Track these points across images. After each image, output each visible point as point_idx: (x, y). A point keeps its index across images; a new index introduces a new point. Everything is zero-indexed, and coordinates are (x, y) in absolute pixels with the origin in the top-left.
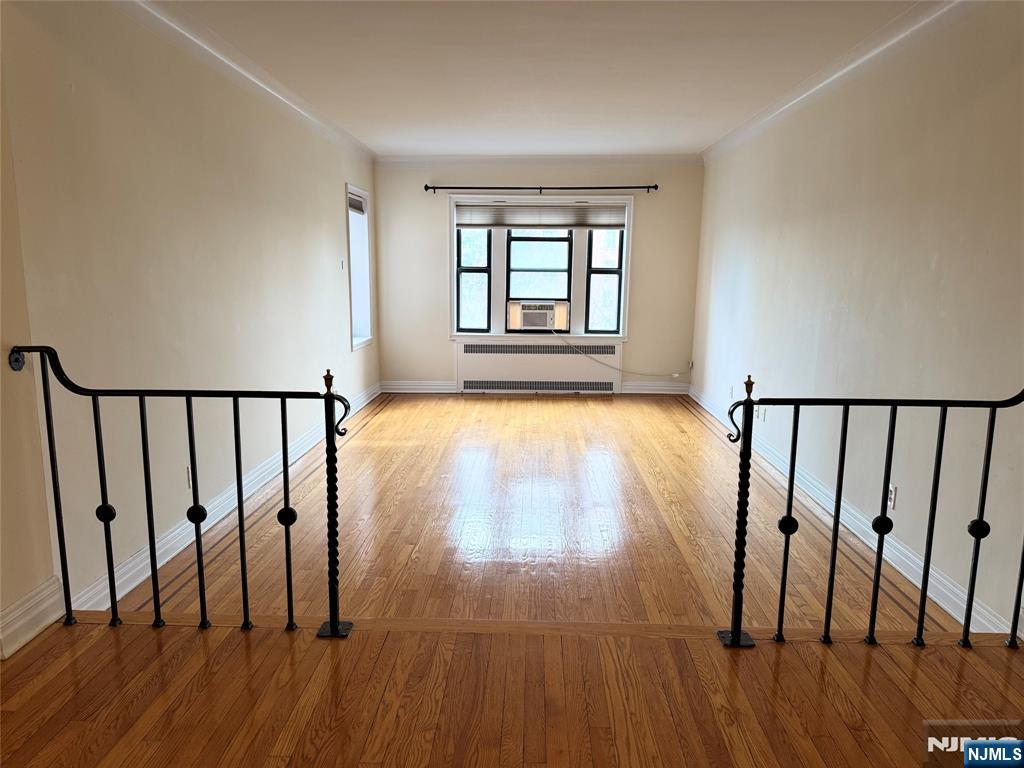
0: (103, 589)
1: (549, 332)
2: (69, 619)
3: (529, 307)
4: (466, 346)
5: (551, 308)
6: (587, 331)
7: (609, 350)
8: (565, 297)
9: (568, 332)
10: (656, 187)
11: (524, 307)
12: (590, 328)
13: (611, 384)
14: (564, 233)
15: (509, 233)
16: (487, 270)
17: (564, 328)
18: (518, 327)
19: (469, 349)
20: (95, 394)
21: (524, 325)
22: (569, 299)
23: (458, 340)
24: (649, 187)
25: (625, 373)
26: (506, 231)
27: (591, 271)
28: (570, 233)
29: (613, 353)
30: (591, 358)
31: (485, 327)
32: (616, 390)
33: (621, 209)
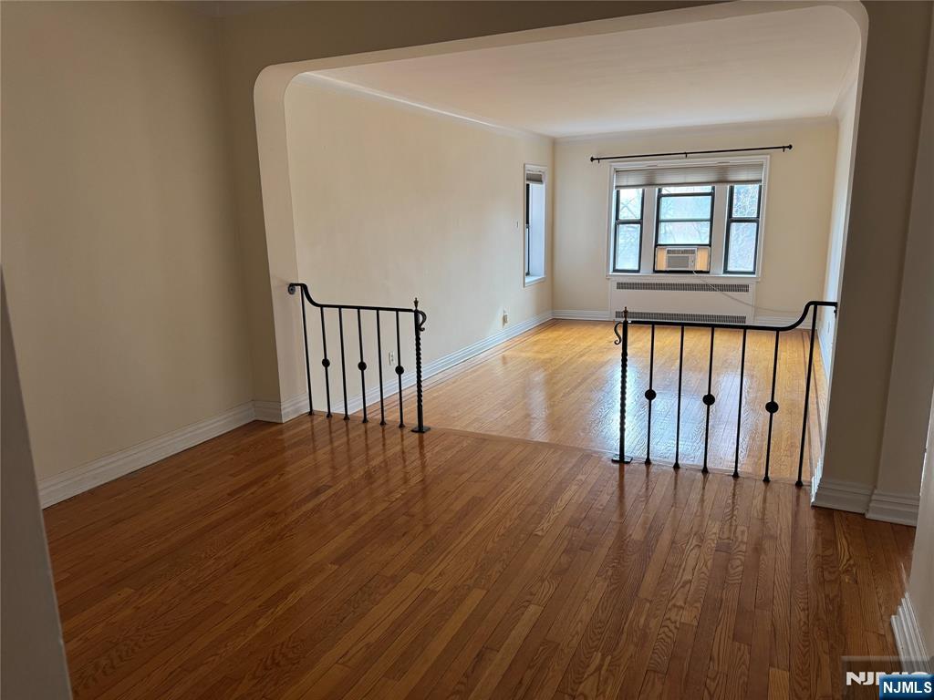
0: (306, 400)
1: (691, 272)
2: (311, 413)
3: (674, 252)
4: (618, 284)
5: (693, 252)
6: (726, 271)
7: (744, 288)
8: (707, 242)
9: (708, 272)
10: (790, 147)
11: (669, 252)
12: (729, 269)
13: (745, 318)
14: (708, 189)
15: (660, 191)
16: (640, 222)
17: (705, 269)
18: (664, 269)
19: (621, 286)
20: (322, 306)
21: (669, 267)
22: (710, 245)
23: (613, 279)
24: (784, 147)
25: (757, 310)
26: (657, 189)
27: (731, 220)
28: (713, 188)
29: (747, 291)
30: (726, 295)
31: (637, 268)
32: (748, 323)
33: (760, 166)
